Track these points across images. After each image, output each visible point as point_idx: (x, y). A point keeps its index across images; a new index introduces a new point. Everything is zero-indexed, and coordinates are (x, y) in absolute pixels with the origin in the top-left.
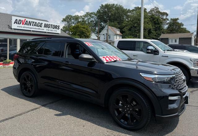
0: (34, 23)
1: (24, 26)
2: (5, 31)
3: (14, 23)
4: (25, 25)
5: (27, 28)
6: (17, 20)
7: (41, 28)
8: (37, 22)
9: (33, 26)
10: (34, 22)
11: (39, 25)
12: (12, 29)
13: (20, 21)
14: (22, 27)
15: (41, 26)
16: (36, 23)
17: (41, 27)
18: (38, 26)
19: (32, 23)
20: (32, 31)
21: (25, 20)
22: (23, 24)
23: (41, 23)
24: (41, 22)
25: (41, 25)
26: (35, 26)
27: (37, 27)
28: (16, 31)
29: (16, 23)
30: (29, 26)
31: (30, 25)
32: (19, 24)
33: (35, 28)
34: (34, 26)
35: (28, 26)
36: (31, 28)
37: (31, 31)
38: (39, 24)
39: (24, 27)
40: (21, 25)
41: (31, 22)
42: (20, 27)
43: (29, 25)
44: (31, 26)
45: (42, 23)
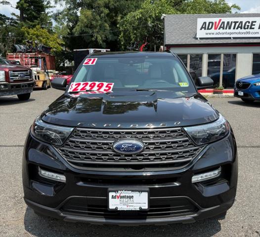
0: (237, 24)
1: (217, 31)
2: (184, 43)
3: (201, 29)
4: (219, 29)
5: (223, 34)
6: (205, 23)
7: (251, 31)
8: (244, 20)
9: (234, 28)
10: (238, 22)
11: (248, 26)
12: (197, 39)
13: (211, 24)
14: (213, 34)
15: (253, 27)
16: (241, 22)
17: (251, 28)
18: (245, 28)
19: (233, 24)
20: (234, 38)
21: (220, 20)
22: (216, 29)
23: (253, 22)
24: (251, 19)
25: (252, 25)
26: (239, 29)
27: (243, 31)
28: (203, 42)
29: (203, 29)
30: (228, 31)
31: (230, 28)
32: (208, 29)
33: (239, 33)
34: (237, 29)
35: (225, 31)
36: (232, 33)
37: (230, 38)
38: (247, 24)
39: (217, 34)
40: (213, 30)
41: (232, 22)
42: (210, 34)
43: (226, 29)
44: (232, 30)
45: (255, 22)
